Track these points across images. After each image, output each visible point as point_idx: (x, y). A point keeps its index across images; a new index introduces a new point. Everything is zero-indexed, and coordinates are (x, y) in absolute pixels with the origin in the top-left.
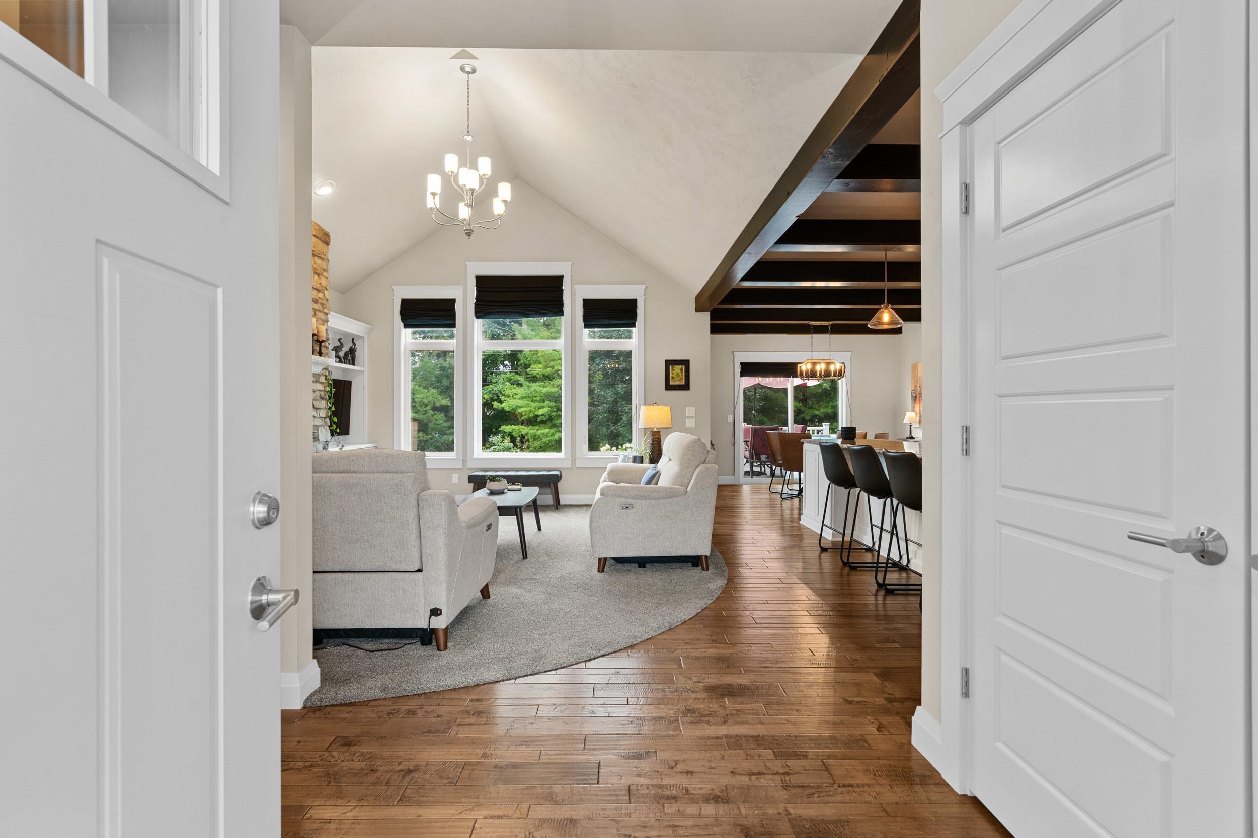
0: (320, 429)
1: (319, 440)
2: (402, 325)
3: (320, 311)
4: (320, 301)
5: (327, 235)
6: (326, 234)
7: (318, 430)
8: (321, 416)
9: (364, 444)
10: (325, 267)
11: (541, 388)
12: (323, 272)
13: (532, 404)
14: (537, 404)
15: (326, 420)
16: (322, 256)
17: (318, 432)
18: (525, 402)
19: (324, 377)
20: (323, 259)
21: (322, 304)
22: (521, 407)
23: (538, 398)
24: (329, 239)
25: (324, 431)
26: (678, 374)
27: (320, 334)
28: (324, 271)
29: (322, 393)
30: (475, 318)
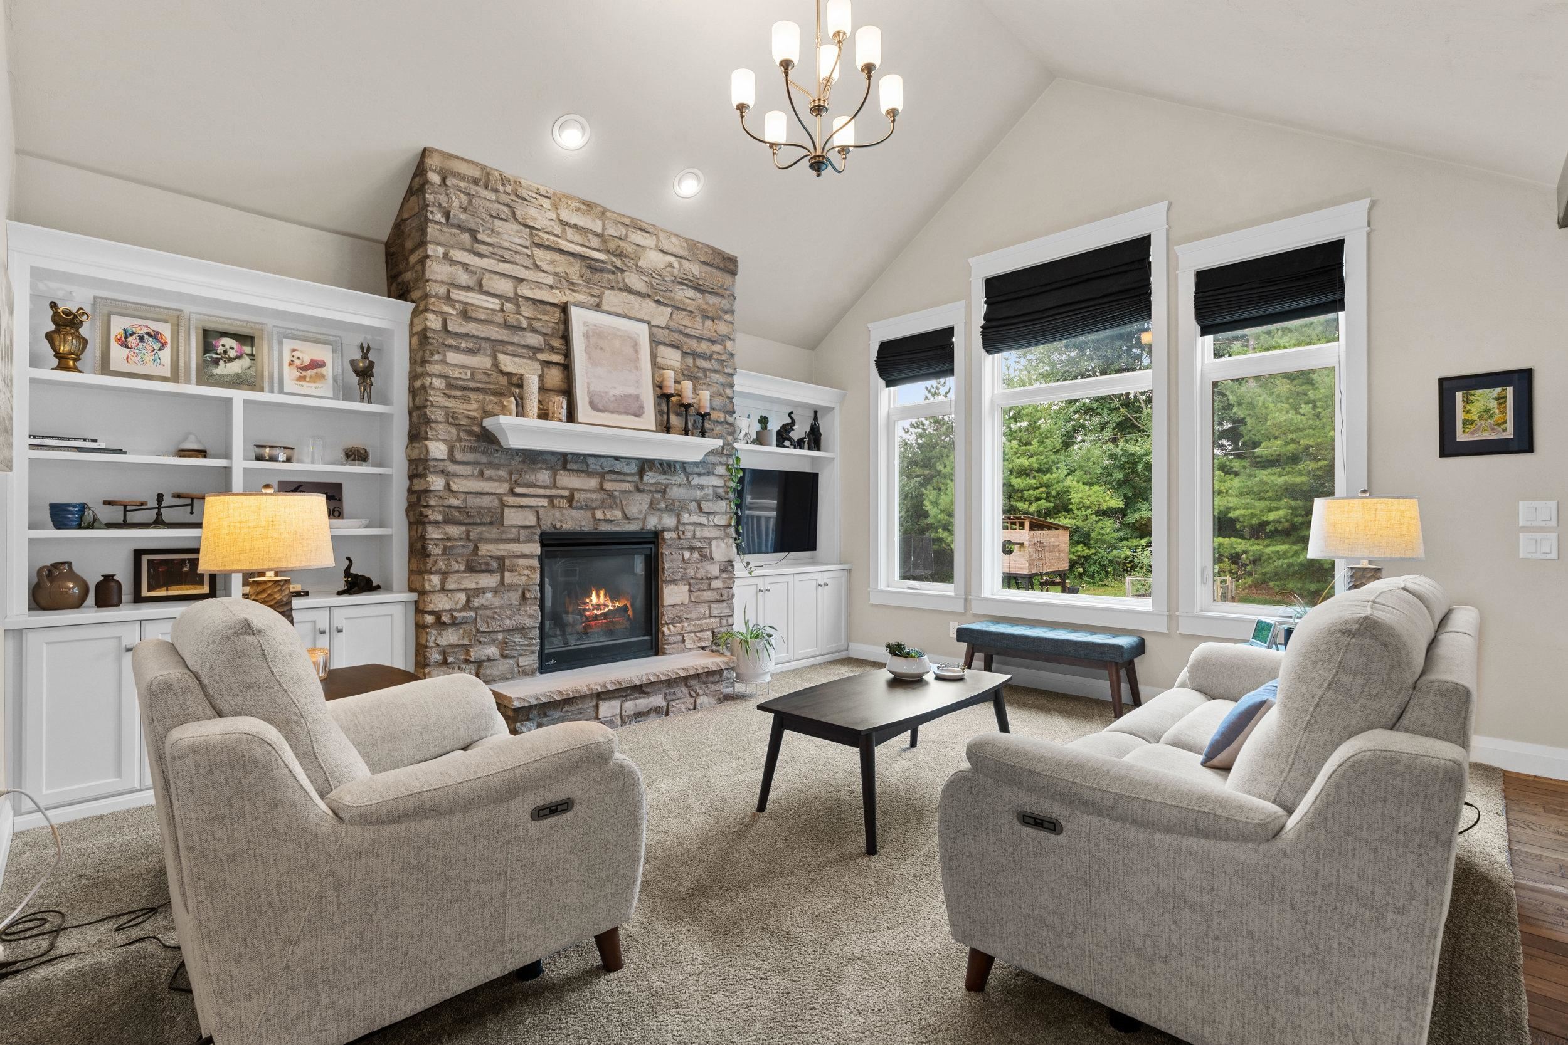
0: (714, 543)
1: (712, 558)
2: (882, 382)
3: (715, 371)
4: (715, 356)
5: (733, 260)
6: (729, 258)
7: (710, 544)
8: (717, 523)
9: (834, 564)
10: (727, 307)
11: (1273, 478)
12: (722, 314)
13: (1256, 504)
14: (1262, 504)
15: (728, 530)
16: (722, 292)
17: (710, 548)
18: (1247, 500)
19: (724, 467)
20: (722, 296)
21: (721, 361)
22: (1234, 509)
23: (1270, 494)
24: (736, 266)
25: (723, 545)
26: (1487, 411)
27: (702, 404)
28: (726, 312)
29: (721, 491)
30: (983, 351)
